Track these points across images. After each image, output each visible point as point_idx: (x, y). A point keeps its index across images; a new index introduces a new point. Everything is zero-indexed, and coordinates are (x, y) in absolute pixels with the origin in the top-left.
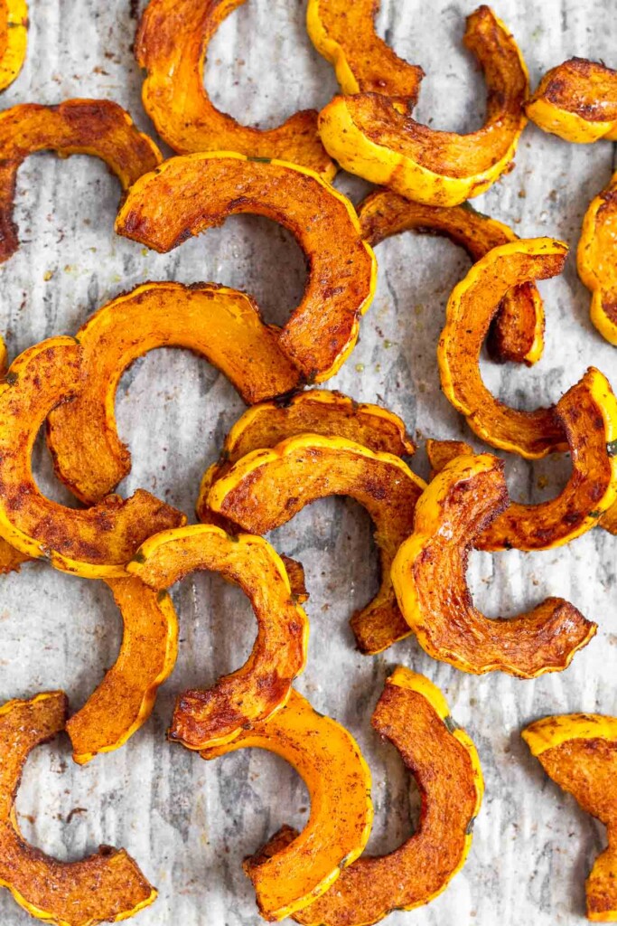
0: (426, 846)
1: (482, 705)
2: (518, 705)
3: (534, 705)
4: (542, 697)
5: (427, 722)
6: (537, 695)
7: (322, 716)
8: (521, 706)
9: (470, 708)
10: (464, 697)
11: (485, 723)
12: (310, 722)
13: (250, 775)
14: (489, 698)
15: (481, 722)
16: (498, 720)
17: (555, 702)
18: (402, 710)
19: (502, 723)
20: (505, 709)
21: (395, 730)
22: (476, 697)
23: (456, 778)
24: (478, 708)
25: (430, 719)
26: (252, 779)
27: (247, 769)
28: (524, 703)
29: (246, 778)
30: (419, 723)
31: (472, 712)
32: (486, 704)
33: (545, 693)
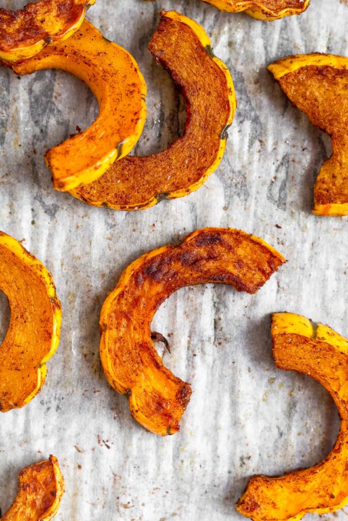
0: (189, 147)
1: (237, 46)
2: (266, 48)
3: (278, 48)
4: (285, 42)
5: (192, 49)
6: (281, 41)
7: (110, 42)
8: (269, 48)
9: (228, 48)
10: (224, 39)
11: (240, 61)
12: (100, 46)
13: (54, 94)
14: (243, 41)
15: (236, 60)
16: (250, 58)
17: (295, 47)
18: (174, 38)
19: (253, 61)
20: (256, 50)
21: (167, 54)
22: (234, 39)
23: (214, 94)
24: (234, 49)
25: (195, 46)
26: (56, 98)
27: (52, 90)
28: (271, 46)
29: (51, 96)
30: (186, 49)
31: (230, 52)
32: (241, 45)
33: (288, 40)
